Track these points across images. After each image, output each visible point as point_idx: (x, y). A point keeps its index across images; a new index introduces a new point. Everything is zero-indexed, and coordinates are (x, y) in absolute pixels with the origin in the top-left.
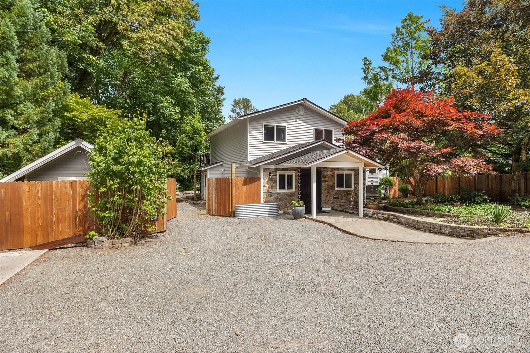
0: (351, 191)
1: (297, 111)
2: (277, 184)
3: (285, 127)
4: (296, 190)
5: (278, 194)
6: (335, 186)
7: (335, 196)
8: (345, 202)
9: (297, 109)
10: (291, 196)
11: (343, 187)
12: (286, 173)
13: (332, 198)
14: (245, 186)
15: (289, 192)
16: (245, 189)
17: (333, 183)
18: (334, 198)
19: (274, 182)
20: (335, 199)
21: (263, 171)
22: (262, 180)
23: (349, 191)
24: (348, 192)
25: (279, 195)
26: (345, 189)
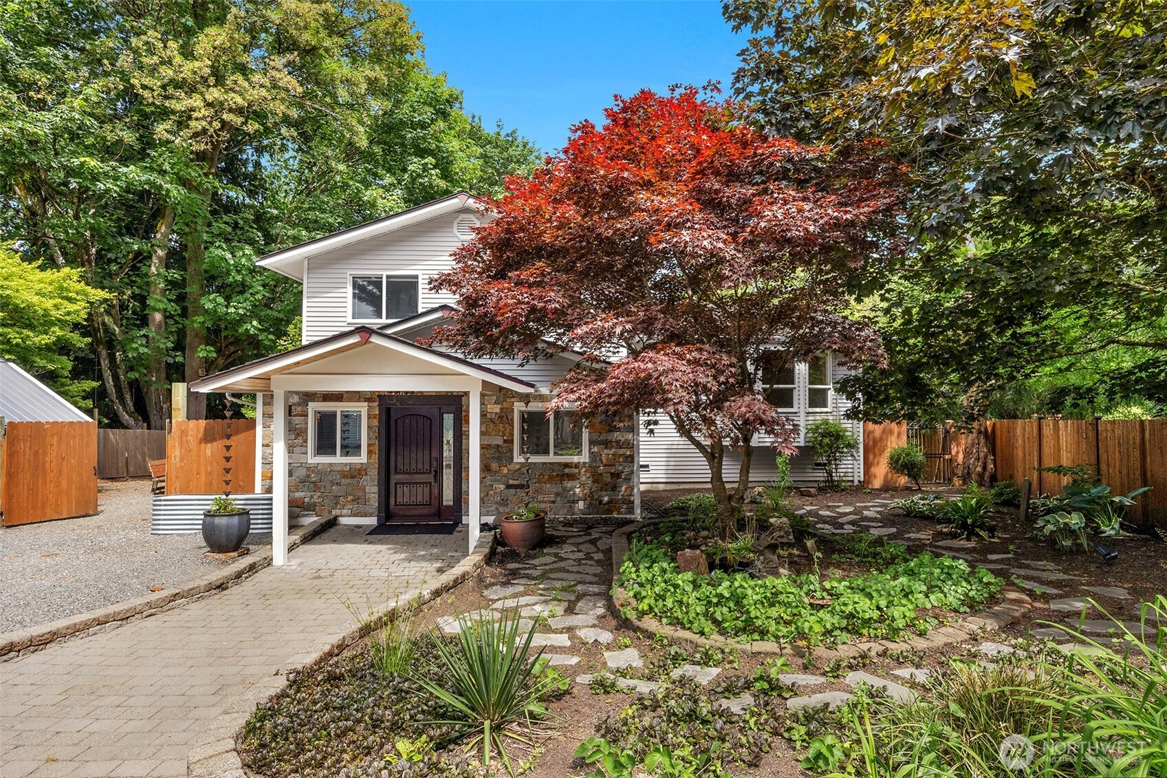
0: (577, 466)
1: (455, 231)
2: (306, 441)
3: (416, 277)
4: (369, 458)
5: (308, 469)
6: (512, 451)
7: (511, 482)
8: (554, 502)
9: (455, 225)
10: (353, 477)
11: (546, 452)
12: (338, 408)
13: (502, 487)
14: (209, 445)
15: (346, 465)
16: (209, 452)
17: (505, 441)
18: (509, 487)
19: (298, 435)
20: (512, 491)
21: (264, 404)
22: (259, 429)
23: (567, 465)
24: (567, 470)
25: (313, 472)
26: (551, 458)
